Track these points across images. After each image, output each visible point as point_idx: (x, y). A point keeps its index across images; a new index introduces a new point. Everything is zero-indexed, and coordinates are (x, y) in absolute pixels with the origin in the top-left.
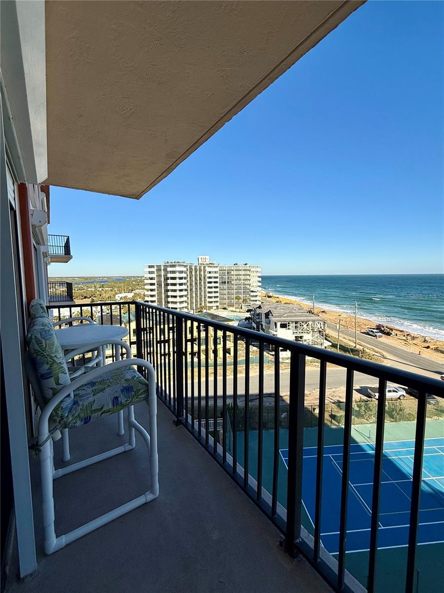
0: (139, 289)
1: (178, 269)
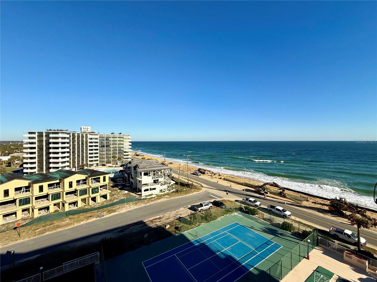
0: (18, 152)
1: (60, 135)
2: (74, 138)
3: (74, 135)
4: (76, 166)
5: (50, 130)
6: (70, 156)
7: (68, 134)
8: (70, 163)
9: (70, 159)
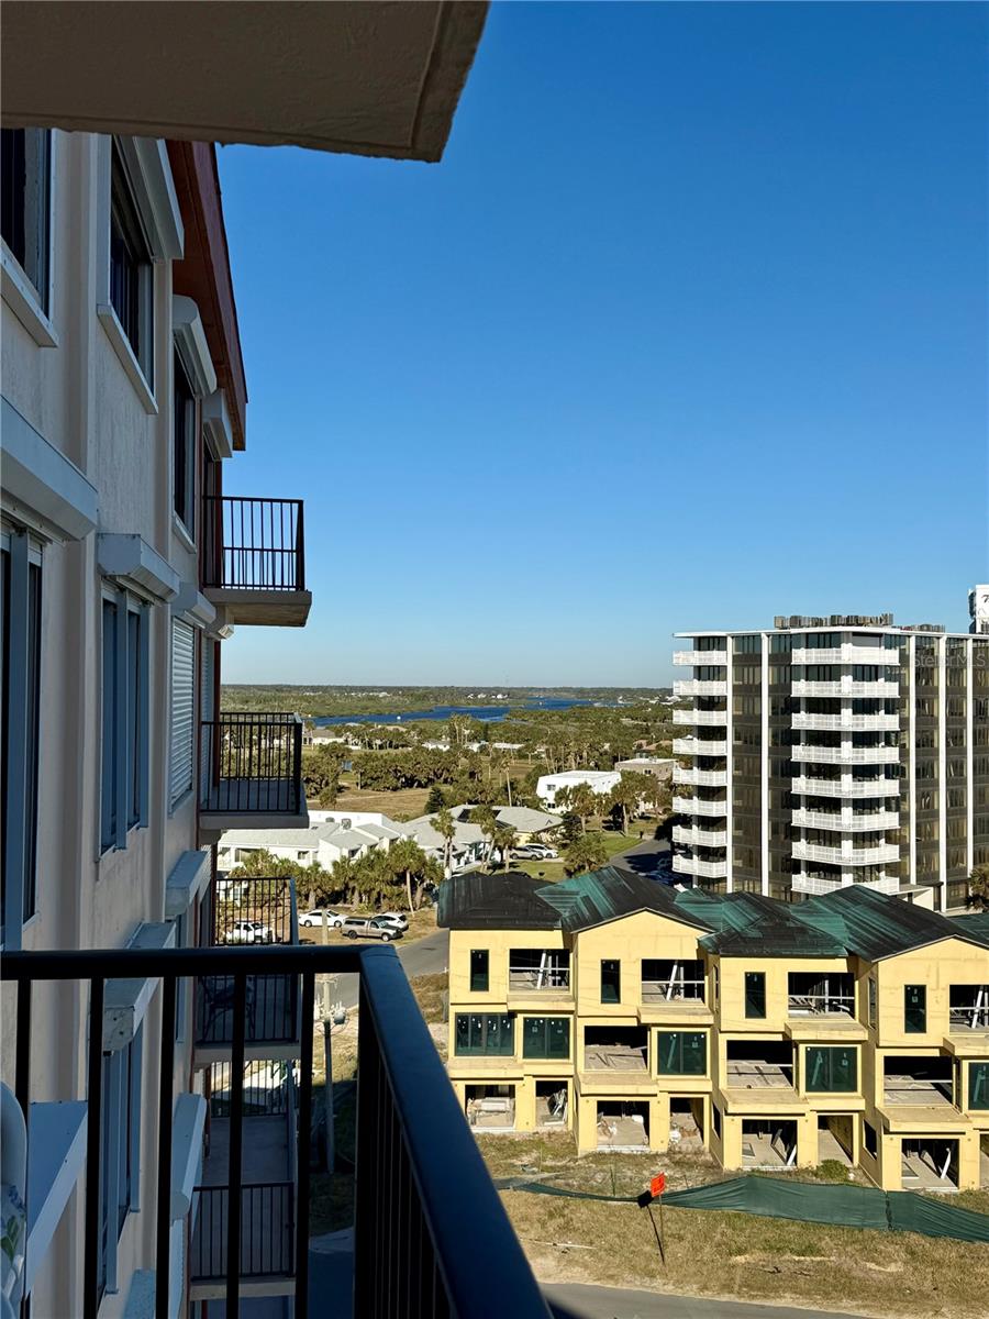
0: (649, 754)
1: (849, 654)
2: (926, 674)
3: (926, 649)
4: (943, 878)
5: (796, 621)
6: (904, 797)
7: (891, 642)
8: (904, 851)
9: (904, 818)
